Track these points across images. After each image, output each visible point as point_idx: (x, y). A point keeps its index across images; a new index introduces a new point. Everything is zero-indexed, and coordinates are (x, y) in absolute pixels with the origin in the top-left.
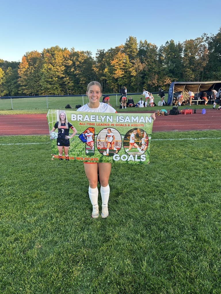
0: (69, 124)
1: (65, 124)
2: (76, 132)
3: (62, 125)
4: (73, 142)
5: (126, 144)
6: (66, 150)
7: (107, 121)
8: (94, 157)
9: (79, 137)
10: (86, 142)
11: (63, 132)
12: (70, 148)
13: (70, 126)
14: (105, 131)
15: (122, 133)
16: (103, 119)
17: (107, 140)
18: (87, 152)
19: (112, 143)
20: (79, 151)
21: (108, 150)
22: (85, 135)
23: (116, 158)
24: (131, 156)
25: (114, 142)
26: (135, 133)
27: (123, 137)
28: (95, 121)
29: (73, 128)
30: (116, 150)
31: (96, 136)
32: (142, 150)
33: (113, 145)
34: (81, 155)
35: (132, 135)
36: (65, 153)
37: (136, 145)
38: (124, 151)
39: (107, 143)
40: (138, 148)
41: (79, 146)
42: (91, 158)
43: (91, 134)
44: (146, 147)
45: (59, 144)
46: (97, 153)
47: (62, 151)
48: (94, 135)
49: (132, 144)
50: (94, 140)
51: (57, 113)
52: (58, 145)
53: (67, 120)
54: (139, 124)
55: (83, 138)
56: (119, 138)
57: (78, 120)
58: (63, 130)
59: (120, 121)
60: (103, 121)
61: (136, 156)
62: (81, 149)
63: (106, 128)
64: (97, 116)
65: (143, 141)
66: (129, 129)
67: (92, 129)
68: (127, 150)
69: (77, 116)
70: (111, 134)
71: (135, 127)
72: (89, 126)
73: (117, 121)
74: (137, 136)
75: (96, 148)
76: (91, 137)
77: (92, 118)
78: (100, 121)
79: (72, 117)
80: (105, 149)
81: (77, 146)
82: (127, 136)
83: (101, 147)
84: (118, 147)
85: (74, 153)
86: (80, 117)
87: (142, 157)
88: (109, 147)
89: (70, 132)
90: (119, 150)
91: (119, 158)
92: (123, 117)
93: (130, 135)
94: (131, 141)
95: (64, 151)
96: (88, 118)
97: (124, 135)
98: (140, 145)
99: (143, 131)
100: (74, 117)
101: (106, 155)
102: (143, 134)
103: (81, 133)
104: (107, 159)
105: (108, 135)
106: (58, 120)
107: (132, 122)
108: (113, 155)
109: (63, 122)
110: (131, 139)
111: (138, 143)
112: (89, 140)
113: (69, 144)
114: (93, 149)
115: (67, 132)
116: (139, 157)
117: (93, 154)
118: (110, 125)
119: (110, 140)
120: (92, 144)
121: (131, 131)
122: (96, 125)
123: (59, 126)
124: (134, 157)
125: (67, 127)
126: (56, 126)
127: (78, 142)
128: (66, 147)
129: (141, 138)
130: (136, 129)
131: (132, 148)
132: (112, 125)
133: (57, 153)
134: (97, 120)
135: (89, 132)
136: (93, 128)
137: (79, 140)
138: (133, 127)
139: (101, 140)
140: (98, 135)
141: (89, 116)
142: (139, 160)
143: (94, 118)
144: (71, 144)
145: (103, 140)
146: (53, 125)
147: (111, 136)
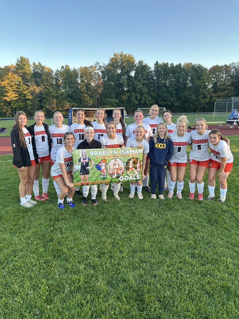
0: (88, 158)
1: (86, 158)
2: (94, 163)
3: (84, 159)
4: (92, 171)
5: (127, 169)
6: (86, 177)
7: (114, 154)
8: (106, 180)
9: (96, 167)
10: (101, 170)
11: (84, 165)
12: (89, 176)
13: (89, 159)
14: (113, 161)
15: (124, 162)
16: (111, 152)
17: (114, 167)
18: (102, 177)
19: (118, 169)
20: (96, 177)
21: (116, 174)
22: (100, 165)
23: (121, 179)
24: (131, 177)
25: (119, 168)
26: (133, 161)
27: (125, 164)
28: (106, 154)
29: (91, 160)
30: (121, 173)
31: (107, 165)
32: (138, 171)
33: (119, 170)
34: (98, 180)
35: (131, 162)
36: (86, 180)
37: (133, 169)
38: (126, 173)
39: (115, 169)
40: (135, 171)
41: (96, 174)
42: (104, 181)
43: (104, 164)
44: (140, 169)
45: (81, 173)
46: (109, 177)
47: (84, 179)
48: (106, 164)
49: (131, 168)
50: (106, 168)
51: (80, 151)
52: (81, 175)
53: (87, 156)
54: (134, 154)
55: (98, 167)
56: (122, 165)
57: (95, 155)
58: (84, 163)
59: (122, 153)
60: (111, 154)
61: (134, 176)
62: (98, 175)
63: (113, 159)
64: (107, 151)
65: (138, 166)
66: (129, 159)
67: (104, 161)
68: (128, 173)
69: (94, 152)
70: (117, 163)
71: (132, 157)
72: (102, 158)
73: (121, 154)
74: (134, 163)
75: (108, 174)
76: (104, 166)
77: (104, 153)
78: (110, 154)
79: (91, 153)
80: (114, 174)
81: (94, 173)
82: (128, 163)
83: (111, 172)
84: (122, 171)
85: (92, 179)
86: (96, 153)
87: (137, 176)
88: (116, 172)
89: (89, 164)
90: (123, 173)
91: (123, 179)
92: (124, 151)
93: (129, 163)
94: (131, 166)
95: (85, 179)
96: (101, 153)
97: (125, 163)
98: (136, 168)
99: (138, 159)
100: (92, 153)
101: (115, 177)
102: (138, 161)
103: (97, 164)
104: (116, 181)
105: (115, 163)
106: (81, 156)
107: (130, 153)
108: (119, 177)
109: (84, 157)
110: (130, 165)
111: (134, 167)
112: (103, 168)
113: (89, 173)
114: (106, 174)
115: (87, 164)
116: (136, 177)
117: (106, 178)
118: (116, 156)
119: (117, 166)
120: (105, 171)
121: (130, 160)
122: (107, 157)
123: (82, 160)
124: (133, 177)
125: (87, 160)
126: (79, 161)
127: (95, 170)
128: (86, 176)
129: (137, 164)
130: (133, 158)
131: (131, 171)
132: (117, 156)
133: (80, 181)
134: (108, 154)
135: (102, 163)
136: (105, 159)
137: (96, 169)
138: (131, 157)
139: (110, 167)
140: (108, 164)
141: (102, 151)
142: (136, 179)
143: (105, 153)
144: (90, 173)
145: (111, 167)
146: (77, 160)
147: (116, 164)
